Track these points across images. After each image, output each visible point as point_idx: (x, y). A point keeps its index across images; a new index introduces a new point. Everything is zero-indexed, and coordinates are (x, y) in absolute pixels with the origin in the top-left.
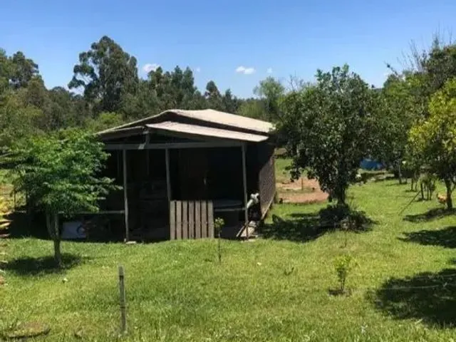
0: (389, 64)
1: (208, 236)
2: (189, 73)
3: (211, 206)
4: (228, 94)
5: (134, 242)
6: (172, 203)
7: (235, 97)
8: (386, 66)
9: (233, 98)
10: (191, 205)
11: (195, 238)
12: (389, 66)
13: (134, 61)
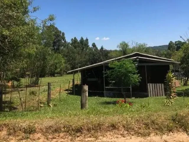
0: (181, 36)
1: (162, 95)
2: (87, 40)
3: (163, 85)
4: (102, 48)
5: (134, 98)
6: (148, 84)
7: (105, 49)
8: (180, 37)
9: (104, 49)
10: (156, 85)
11: (158, 96)
12: (181, 37)
13: (63, 34)
